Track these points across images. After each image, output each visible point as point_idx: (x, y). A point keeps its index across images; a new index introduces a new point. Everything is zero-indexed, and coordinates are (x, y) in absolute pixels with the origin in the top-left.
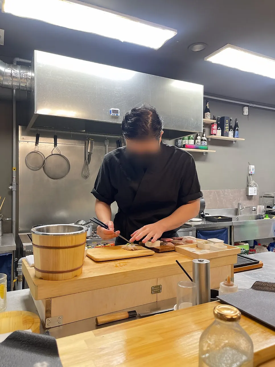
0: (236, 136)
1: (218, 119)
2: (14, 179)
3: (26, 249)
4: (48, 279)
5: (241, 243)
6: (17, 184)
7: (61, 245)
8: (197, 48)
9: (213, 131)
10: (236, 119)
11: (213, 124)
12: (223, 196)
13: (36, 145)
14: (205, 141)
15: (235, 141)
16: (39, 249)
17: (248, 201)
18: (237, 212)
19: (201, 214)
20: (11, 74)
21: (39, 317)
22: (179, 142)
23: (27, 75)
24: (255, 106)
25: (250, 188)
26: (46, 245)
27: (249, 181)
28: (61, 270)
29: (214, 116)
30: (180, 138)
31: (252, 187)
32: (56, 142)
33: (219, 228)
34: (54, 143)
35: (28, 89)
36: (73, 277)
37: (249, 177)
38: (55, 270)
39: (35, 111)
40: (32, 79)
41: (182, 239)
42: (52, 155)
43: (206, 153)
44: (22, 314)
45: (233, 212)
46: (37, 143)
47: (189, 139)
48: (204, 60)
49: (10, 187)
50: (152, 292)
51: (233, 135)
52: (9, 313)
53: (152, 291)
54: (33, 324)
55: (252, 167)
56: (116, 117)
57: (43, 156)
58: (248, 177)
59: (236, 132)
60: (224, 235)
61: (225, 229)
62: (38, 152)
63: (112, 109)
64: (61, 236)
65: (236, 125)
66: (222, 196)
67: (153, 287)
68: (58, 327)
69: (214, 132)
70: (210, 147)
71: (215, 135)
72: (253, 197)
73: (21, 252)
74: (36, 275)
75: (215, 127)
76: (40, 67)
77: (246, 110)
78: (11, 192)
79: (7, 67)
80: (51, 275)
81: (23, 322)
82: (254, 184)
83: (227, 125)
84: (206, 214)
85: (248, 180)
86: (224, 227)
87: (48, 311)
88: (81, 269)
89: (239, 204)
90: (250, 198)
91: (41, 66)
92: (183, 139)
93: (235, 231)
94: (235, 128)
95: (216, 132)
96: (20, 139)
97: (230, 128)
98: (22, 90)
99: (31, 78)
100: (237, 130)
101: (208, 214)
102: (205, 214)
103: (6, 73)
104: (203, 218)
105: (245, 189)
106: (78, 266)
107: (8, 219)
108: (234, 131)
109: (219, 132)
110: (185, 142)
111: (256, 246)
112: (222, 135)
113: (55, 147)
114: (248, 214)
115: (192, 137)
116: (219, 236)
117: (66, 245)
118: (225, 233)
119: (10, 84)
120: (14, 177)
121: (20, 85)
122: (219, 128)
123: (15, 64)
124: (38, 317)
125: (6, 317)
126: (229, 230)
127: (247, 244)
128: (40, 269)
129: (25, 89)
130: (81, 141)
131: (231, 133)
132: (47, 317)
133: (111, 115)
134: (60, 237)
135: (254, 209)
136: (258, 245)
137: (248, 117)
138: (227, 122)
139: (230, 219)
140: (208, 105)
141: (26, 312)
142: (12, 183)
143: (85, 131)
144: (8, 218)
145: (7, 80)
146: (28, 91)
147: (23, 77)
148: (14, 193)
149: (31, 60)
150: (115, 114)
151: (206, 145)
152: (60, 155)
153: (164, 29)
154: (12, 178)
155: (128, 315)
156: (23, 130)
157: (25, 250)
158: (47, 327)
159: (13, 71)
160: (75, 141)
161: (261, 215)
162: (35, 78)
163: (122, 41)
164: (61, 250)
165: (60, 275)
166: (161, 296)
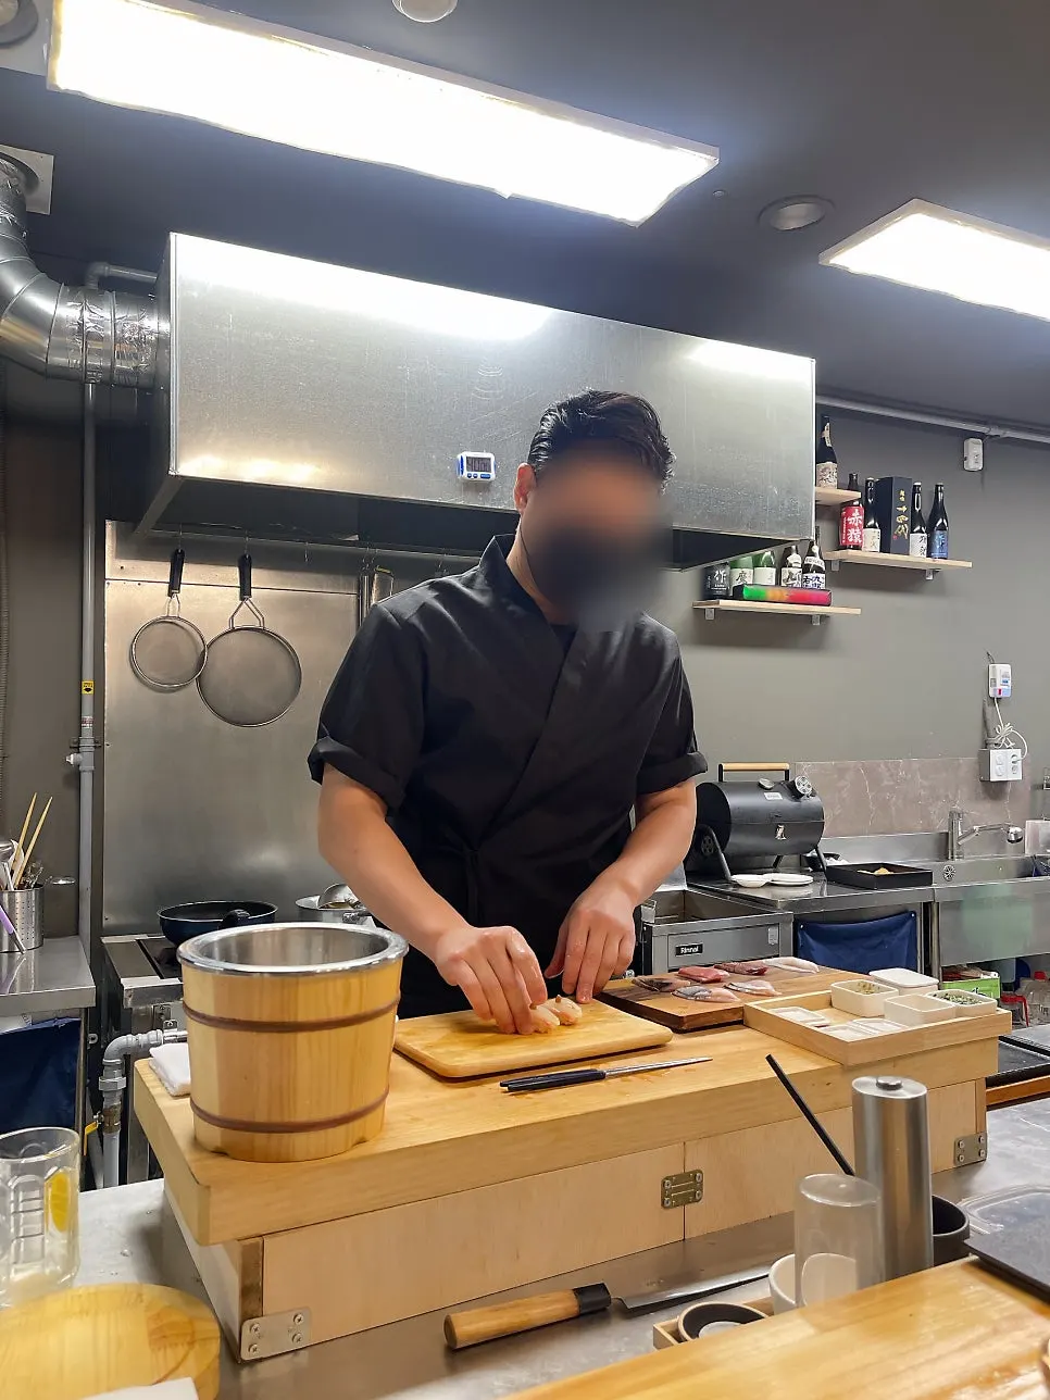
0: (936, 553)
1: (867, 488)
2: (87, 727)
3: (134, 1003)
4: (249, 1156)
5: (966, 970)
6: (99, 746)
7: (303, 1016)
8: (794, 217)
9: (847, 532)
10: (937, 486)
11: (848, 505)
12: (892, 783)
13: (170, 594)
14: (819, 570)
15: (935, 572)
16: (211, 1031)
17: (988, 805)
18: (944, 846)
19: (809, 855)
20: (81, 325)
21: (211, 1316)
22: (719, 575)
23: (141, 328)
24: (1010, 434)
25: (995, 754)
26: (241, 1017)
27: (989, 723)
28: (302, 1116)
29: (851, 476)
30: (722, 561)
31: (1004, 747)
32: (247, 582)
33: (883, 912)
34: (238, 585)
35: (144, 382)
36: (350, 1144)
37: (989, 710)
38: (276, 1118)
39: (173, 465)
40: (162, 343)
41: (765, 970)
42: (234, 630)
43: (824, 618)
44: (142, 1301)
45: (931, 846)
46: (174, 585)
47: (756, 564)
48: (818, 261)
49: (72, 759)
50: (663, 1203)
51: (925, 546)
52: (89, 1294)
53: (664, 1195)
54: (191, 1343)
55: (1002, 671)
56: (483, 487)
57: (195, 633)
58: (987, 711)
59: (938, 536)
60: (903, 938)
61: (905, 915)
62: (178, 622)
63: (465, 455)
64: (302, 979)
65: (938, 510)
66: (886, 783)
67: (667, 1179)
68: (290, 1356)
69: (853, 535)
70: (837, 595)
71: (857, 547)
72: (1009, 788)
73: (111, 1013)
74: (200, 1137)
75: (857, 516)
76: (193, 297)
77: (974, 454)
78: (75, 775)
79: (62, 300)
80: (260, 1139)
81: (151, 1333)
82: (1011, 736)
83: (904, 509)
84: (828, 856)
85: (985, 722)
86: (901, 909)
87: (252, 1292)
88: (379, 1111)
89: (953, 816)
90: (994, 790)
91: (195, 294)
92: (734, 565)
93: (943, 922)
94: (933, 519)
95: (861, 537)
96: (111, 573)
97: (915, 519)
98: (119, 385)
99: (158, 339)
100: (942, 528)
101: (836, 857)
102: (823, 856)
103: (60, 321)
104: (816, 869)
105: (974, 758)
106: (371, 1099)
107: (61, 882)
108: (930, 531)
109: (872, 537)
110: (742, 576)
111: (1026, 983)
112: (885, 548)
113: (242, 599)
114: (988, 856)
115: (768, 558)
116: (882, 943)
117: (323, 1016)
118: (905, 930)
119: (75, 361)
120: (88, 717)
121: (113, 364)
122: (872, 522)
123: (93, 286)
124: (207, 1313)
125: (81, 1312)
126: (919, 921)
127: (994, 975)
128: (215, 1111)
129: (134, 380)
130: (341, 579)
131: (918, 541)
132: (246, 1316)
133: (463, 479)
134: (297, 983)
135: (1016, 835)
136: (1032, 974)
137: (982, 479)
138: (903, 499)
139: (924, 878)
140: (826, 434)
141: (158, 1289)
142: (79, 742)
143: (356, 538)
144: (64, 877)
145: (63, 349)
146: (142, 389)
147: (127, 335)
148: (87, 782)
149: (156, 272)
150: (479, 474)
151: (822, 586)
152: (261, 631)
153: (667, 144)
154: (81, 721)
155: (576, 1304)
156: (121, 538)
157: (129, 1005)
158: (246, 1355)
159: (86, 314)
160: (320, 577)
161: (1039, 857)
162: (173, 342)
163: (506, 194)
164: (302, 1037)
165: (300, 1140)
166: (702, 1219)
